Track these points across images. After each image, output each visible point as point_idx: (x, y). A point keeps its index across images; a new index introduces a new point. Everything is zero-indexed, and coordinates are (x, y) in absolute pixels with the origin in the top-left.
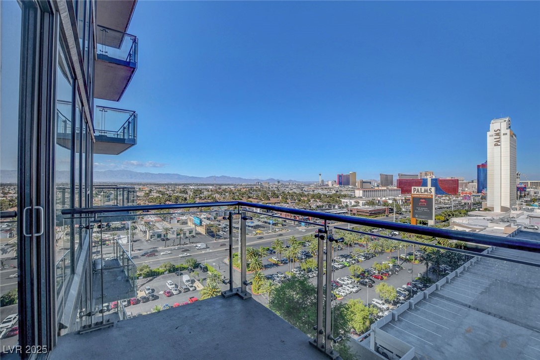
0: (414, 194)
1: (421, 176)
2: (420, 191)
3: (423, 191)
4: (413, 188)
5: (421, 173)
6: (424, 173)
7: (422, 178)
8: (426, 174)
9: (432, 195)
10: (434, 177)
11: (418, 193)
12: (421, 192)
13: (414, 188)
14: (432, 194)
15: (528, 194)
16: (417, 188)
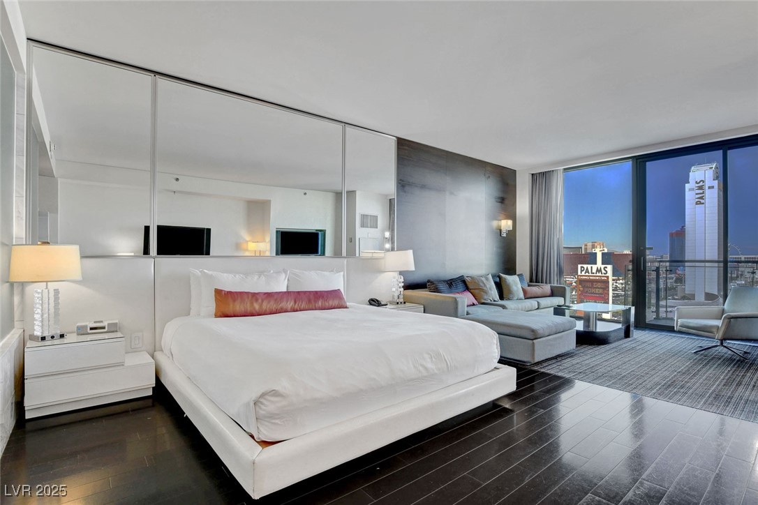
0: (582, 276)
1: (586, 249)
2: (590, 271)
3: (594, 271)
4: (579, 266)
5: (586, 245)
6: (591, 244)
7: (588, 251)
8: (593, 247)
9: (608, 277)
10: (606, 251)
11: (587, 274)
12: (592, 273)
13: (582, 267)
14: (607, 275)
15: (742, 275)
16: (585, 266)
